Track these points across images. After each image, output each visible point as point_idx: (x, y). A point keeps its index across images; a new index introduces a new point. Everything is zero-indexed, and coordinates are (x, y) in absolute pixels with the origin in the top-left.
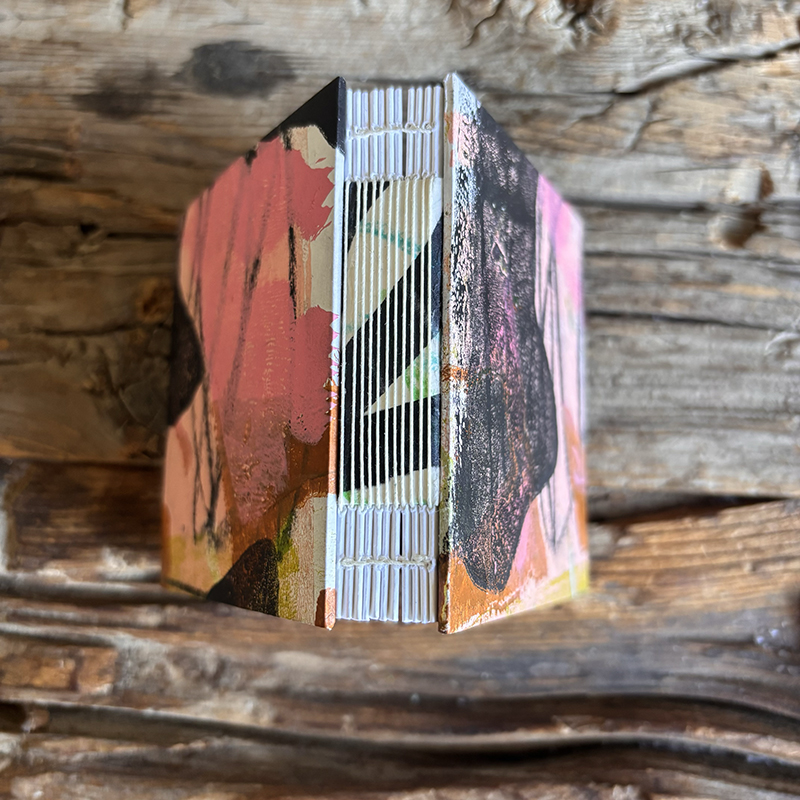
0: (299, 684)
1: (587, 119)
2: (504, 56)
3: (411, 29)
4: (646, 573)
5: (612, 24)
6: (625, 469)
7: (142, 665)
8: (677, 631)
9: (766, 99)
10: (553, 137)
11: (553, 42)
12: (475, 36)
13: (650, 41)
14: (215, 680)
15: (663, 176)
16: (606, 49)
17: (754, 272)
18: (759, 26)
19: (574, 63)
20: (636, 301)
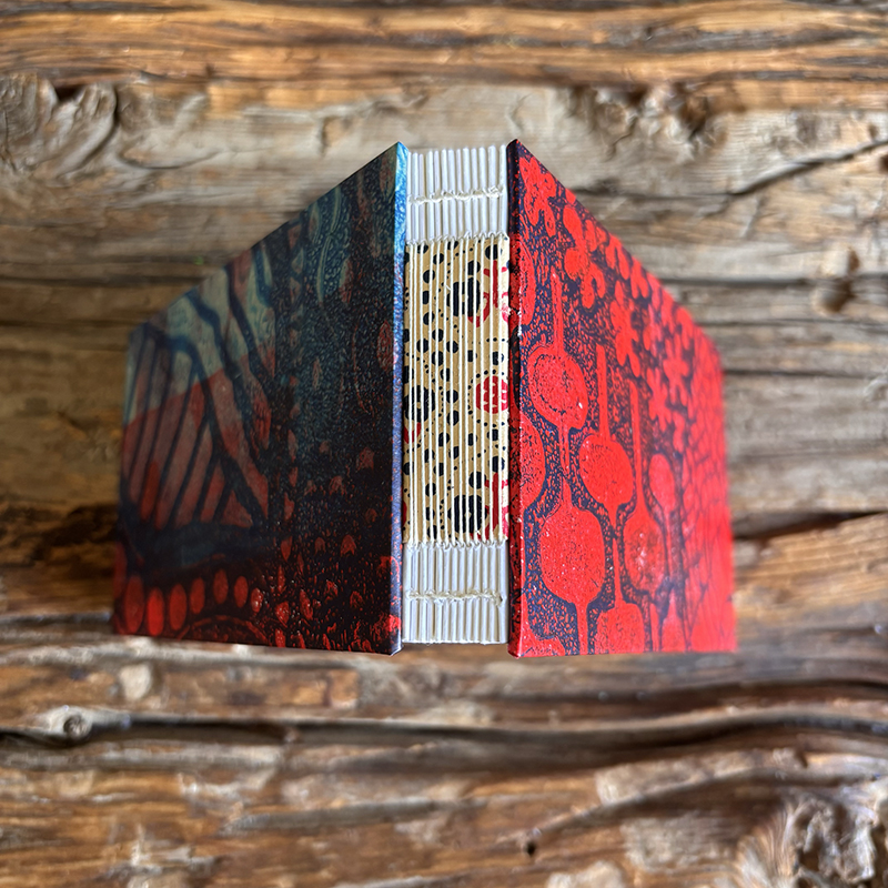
0: (508, 689)
1: (710, 216)
2: (638, 167)
3: (560, 147)
4: (784, 577)
5: (722, 138)
6: (762, 495)
7: (377, 682)
8: (811, 624)
9: (849, 193)
10: (684, 232)
11: (677, 154)
12: (613, 152)
13: (753, 150)
14: (439, 691)
15: (772, 258)
16: (720, 158)
17: (850, 332)
18: (838, 134)
19: (695, 171)
20: (758, 360)
